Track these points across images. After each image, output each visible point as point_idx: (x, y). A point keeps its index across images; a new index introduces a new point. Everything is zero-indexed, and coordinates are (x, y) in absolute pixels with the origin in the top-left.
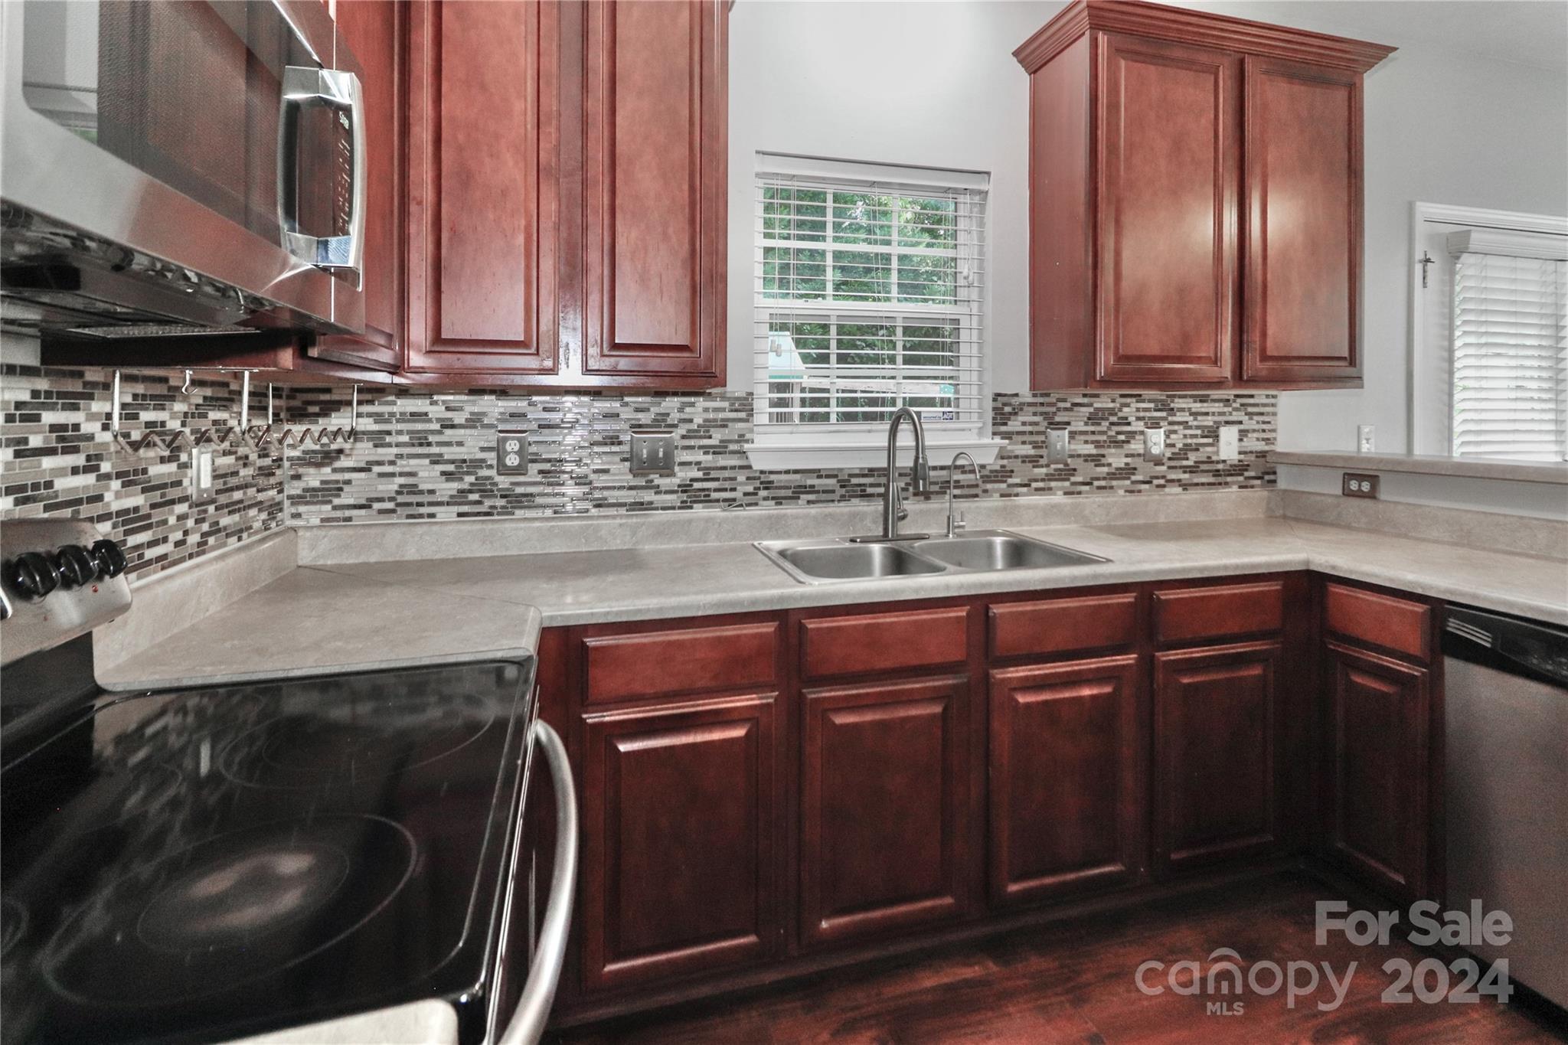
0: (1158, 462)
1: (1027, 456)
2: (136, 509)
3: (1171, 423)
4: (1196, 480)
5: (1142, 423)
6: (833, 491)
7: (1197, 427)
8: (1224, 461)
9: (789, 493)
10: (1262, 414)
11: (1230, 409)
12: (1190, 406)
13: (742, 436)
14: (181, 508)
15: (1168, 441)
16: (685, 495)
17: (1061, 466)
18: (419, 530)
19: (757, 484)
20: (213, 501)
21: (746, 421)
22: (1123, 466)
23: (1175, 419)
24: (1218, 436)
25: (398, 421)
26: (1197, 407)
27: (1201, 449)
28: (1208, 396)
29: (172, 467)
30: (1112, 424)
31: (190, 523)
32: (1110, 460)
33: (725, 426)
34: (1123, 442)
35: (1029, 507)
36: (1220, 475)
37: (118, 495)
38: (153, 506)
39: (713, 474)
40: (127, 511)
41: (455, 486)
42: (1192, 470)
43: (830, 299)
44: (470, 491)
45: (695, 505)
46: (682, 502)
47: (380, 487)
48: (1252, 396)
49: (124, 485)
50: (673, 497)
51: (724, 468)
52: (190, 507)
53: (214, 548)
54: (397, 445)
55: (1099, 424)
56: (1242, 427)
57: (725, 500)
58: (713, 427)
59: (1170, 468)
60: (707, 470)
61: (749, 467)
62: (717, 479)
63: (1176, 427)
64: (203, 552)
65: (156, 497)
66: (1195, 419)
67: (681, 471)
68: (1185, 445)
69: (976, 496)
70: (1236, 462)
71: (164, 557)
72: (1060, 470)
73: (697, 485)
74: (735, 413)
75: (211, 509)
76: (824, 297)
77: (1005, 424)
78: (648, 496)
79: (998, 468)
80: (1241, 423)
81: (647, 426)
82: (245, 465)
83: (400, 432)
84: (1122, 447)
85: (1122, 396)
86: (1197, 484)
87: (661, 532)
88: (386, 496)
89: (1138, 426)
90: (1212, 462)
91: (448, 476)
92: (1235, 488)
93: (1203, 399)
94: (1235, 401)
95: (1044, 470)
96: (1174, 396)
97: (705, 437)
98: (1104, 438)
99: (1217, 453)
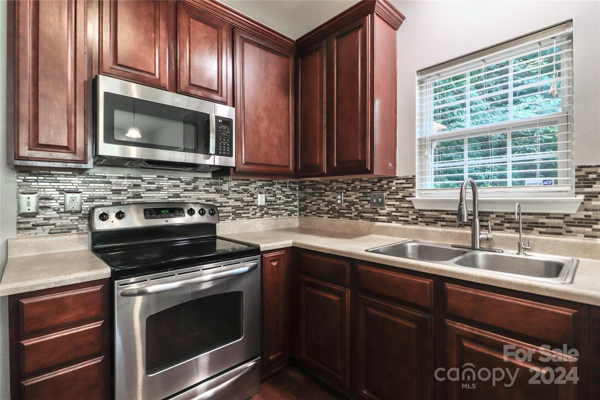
2: (239, 206)
6: (455, 222)
9: (432, 220)
13: (411, 194)
14: (255, 207)
16: (389, 217)
18: (321, 221)
19: (418, 215)
20: (265, 207)
21: (413, 188)
25: (316, 190)
31: (257, 211)
33: (404, 190)
37: (233, 203)
38: (245, 206)
39: (400, 210)
40: (236, 206)
41: (327, 209)
44: (330, 210)
45: (393, 222)
46: (388, 220)
47: (313, 208)
49: (235, 201)
50: (385, 218)
51: (404, 207)
52: (257, 207)
53: (266, 217)
54: (317, 196)
57: (404, 221)
58: (400, 190)
60: (397, 208)
61: (413, 208)
62: (401, 212)
64: (263, 218)
67: (388, 208)
69: (561, 234)
71: (248, 217)
73: (393, 214)
74: (408, 185)
75: (265, 209)
78: (377, 217)
79: (582, 217)
81: (376, 190)
82: (280, 200)
83: (317, 193)
87: (380, 230)
88: (315, 210)
91: (326, 206)
97: (396, 195)
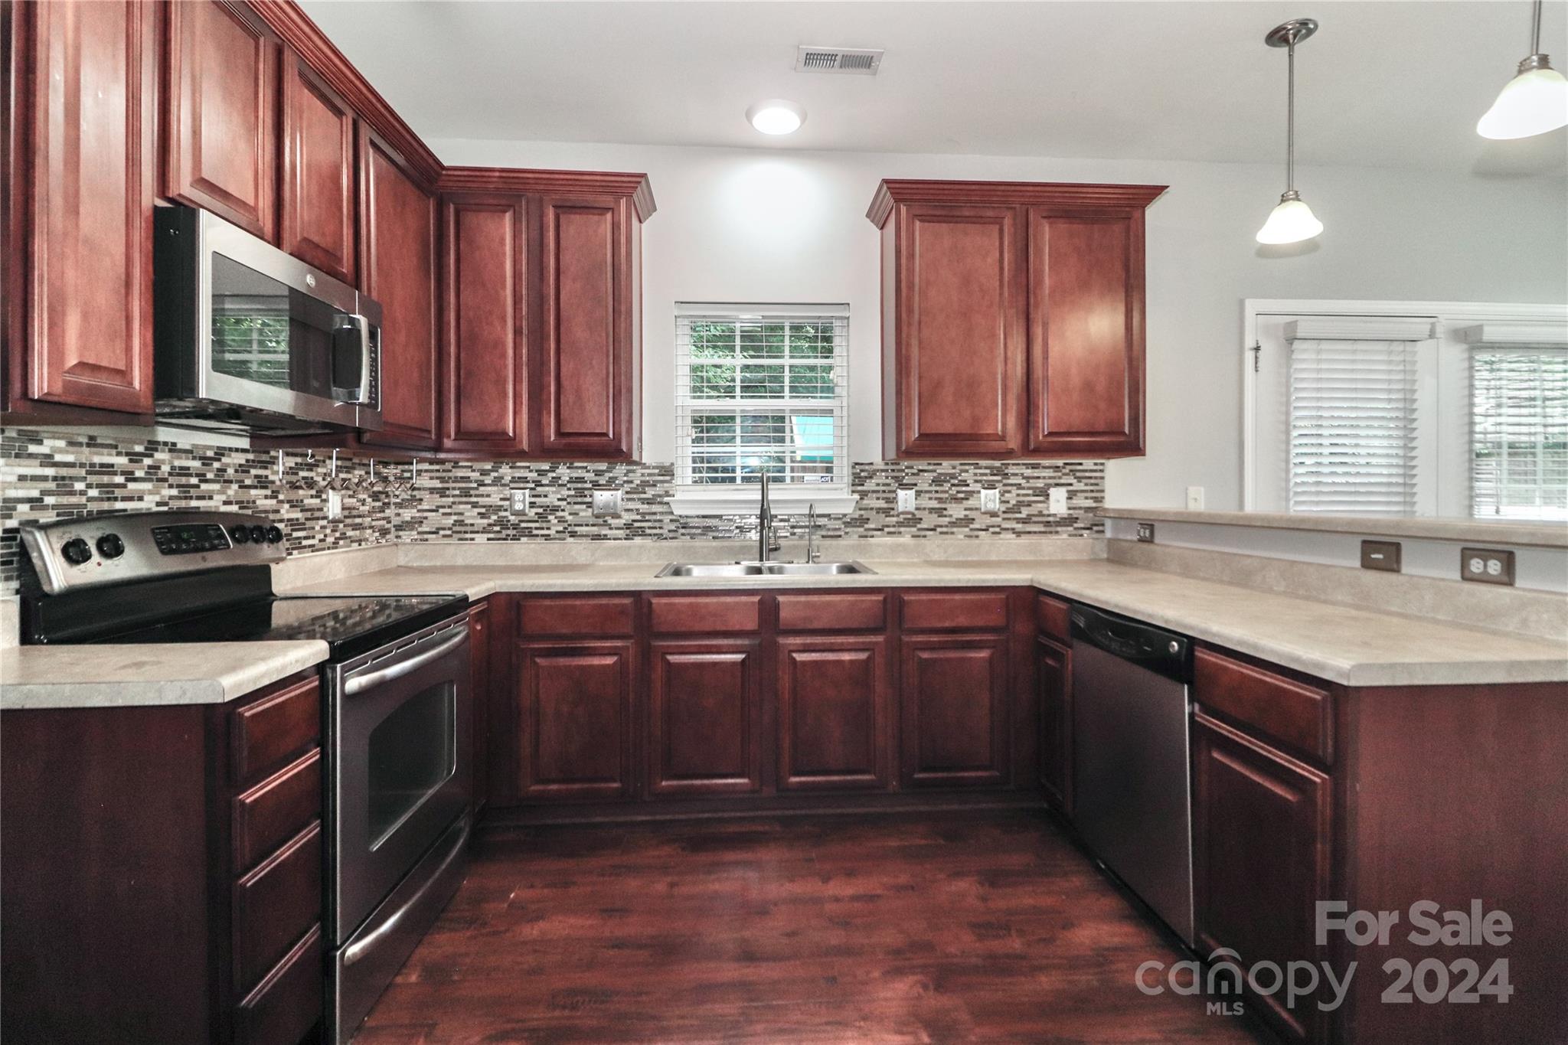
0: (994, 514)
1: (880, 509)
2: (297, 519)
3: (1005, 485)
4: (1028, 529)
5: (979, 485)
7: (1029, 488)
8: (1055, 515)
9: (699, 531)
10: (1090, 478)
11: (1060, 474)
12: (1022, 472)
13: (668, 492)
14: (324, 523)
15: (1003, 499)
16: (628, 530)
17: (910, 516)
18: (465, 548)
19: (678, 524)
20: (341, 522)
21: (670, 481)
22: (962, 517)
23: (1010, 481)
24: (1048, 495)
25: (453, 482)
26: (1028, 472)
27: (1033, 505)
28: (1039, 464)
29: (318, 501)
30: (953, 485)
31: (328, 531)
32: (951, 513)
33: (655, 485)
34: (962, 499)
35: (879, 545)
36: (1051, 526)
37: (288, 512)
38: (307, 519)
39: (648, 517)
40: (292, 520)
41: (486, 521)
42: (1026, 521)
43: (738, 398)
44: (495, 525)
45: (635, 537)
46: (626, 535)
47: (443, 521)
48: (1081, 464)
49: (291, 507)
50: (621, 532)
51: (655, 514)
52: (328, 523)
53: (342, 547)
54: (453, 496)
55: (942, 485)
56: (1071, 488)
57: (655, 535)
58: (647, 486)
59: (1004, 519)
60: (643, 514)
61: (672, 513)
62: (650, 521)
63: (1009, 488)
64: (336, 548)
65: (308, 515)
66: (1028, 482)
67: (625, 515)
68: (1018, 502)
70: (1066, 516)
71: (313, 546)
72: (909, 519)
73: (636, 524)
74: (663, 477)
75: (341, 526)
76: (734, 397)
77: (863, 485)
78: (605, 531)
79: (857, 516)
80: (1071, 485)
81: (603, 485)
82: (363, 505)
83: (454, 489)
84: (962, 503)
85: (961, 464)
86: (1029, 533)
87: (611, 554)
88: (447, 526)
89: (973, 487)
90: (1044, 515)
91: (482, 515)
92: (1065, 536)
93: (1035, 467)
94: (1064, 468)
95: (895, 519)
96: (1009, 464)
97: (642, 493)
98: (947, 495)
99: (1048, 508)
